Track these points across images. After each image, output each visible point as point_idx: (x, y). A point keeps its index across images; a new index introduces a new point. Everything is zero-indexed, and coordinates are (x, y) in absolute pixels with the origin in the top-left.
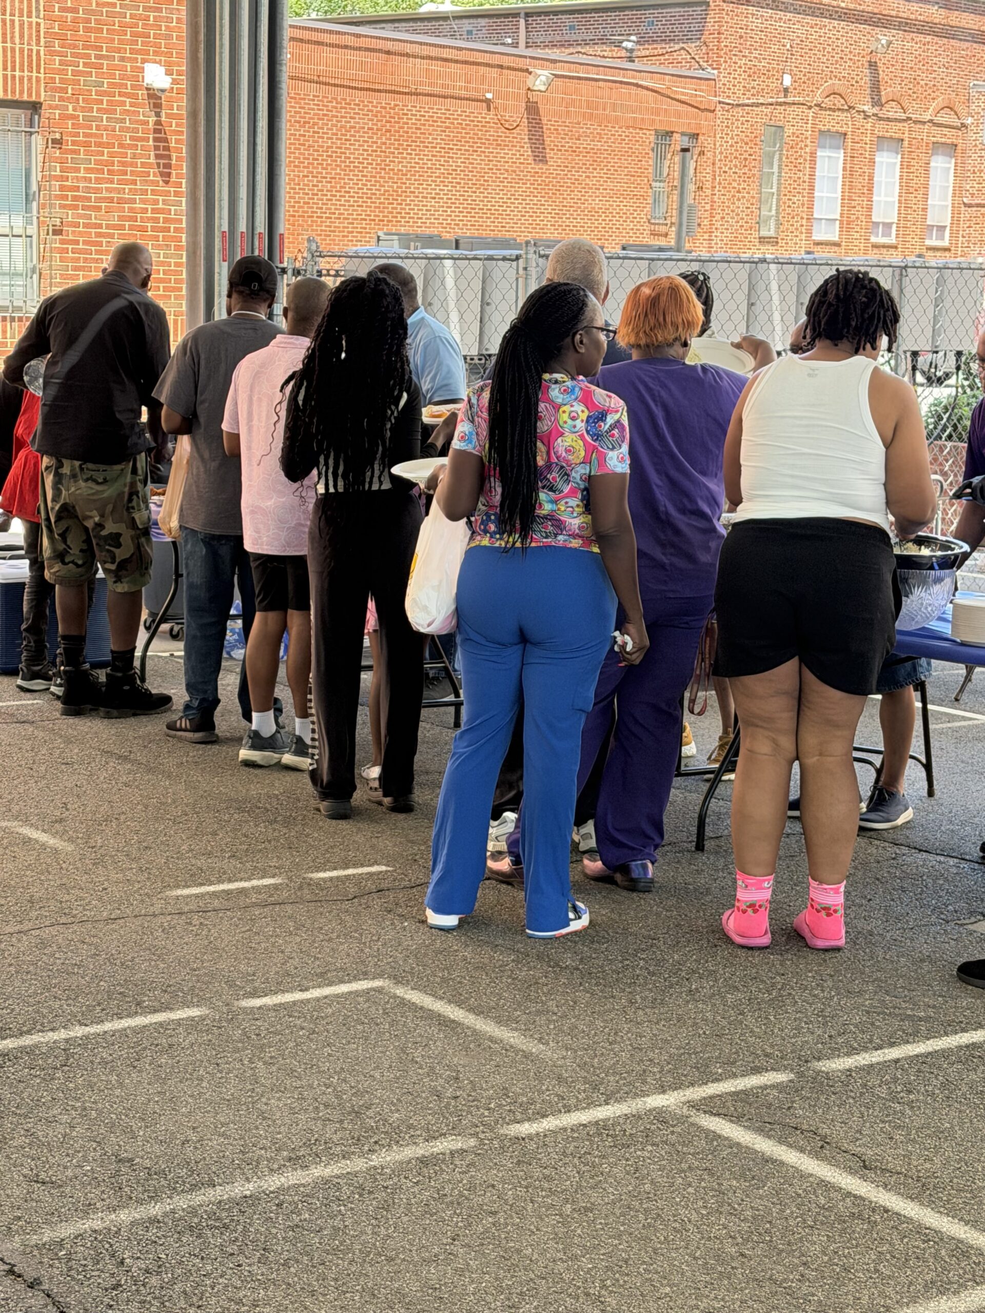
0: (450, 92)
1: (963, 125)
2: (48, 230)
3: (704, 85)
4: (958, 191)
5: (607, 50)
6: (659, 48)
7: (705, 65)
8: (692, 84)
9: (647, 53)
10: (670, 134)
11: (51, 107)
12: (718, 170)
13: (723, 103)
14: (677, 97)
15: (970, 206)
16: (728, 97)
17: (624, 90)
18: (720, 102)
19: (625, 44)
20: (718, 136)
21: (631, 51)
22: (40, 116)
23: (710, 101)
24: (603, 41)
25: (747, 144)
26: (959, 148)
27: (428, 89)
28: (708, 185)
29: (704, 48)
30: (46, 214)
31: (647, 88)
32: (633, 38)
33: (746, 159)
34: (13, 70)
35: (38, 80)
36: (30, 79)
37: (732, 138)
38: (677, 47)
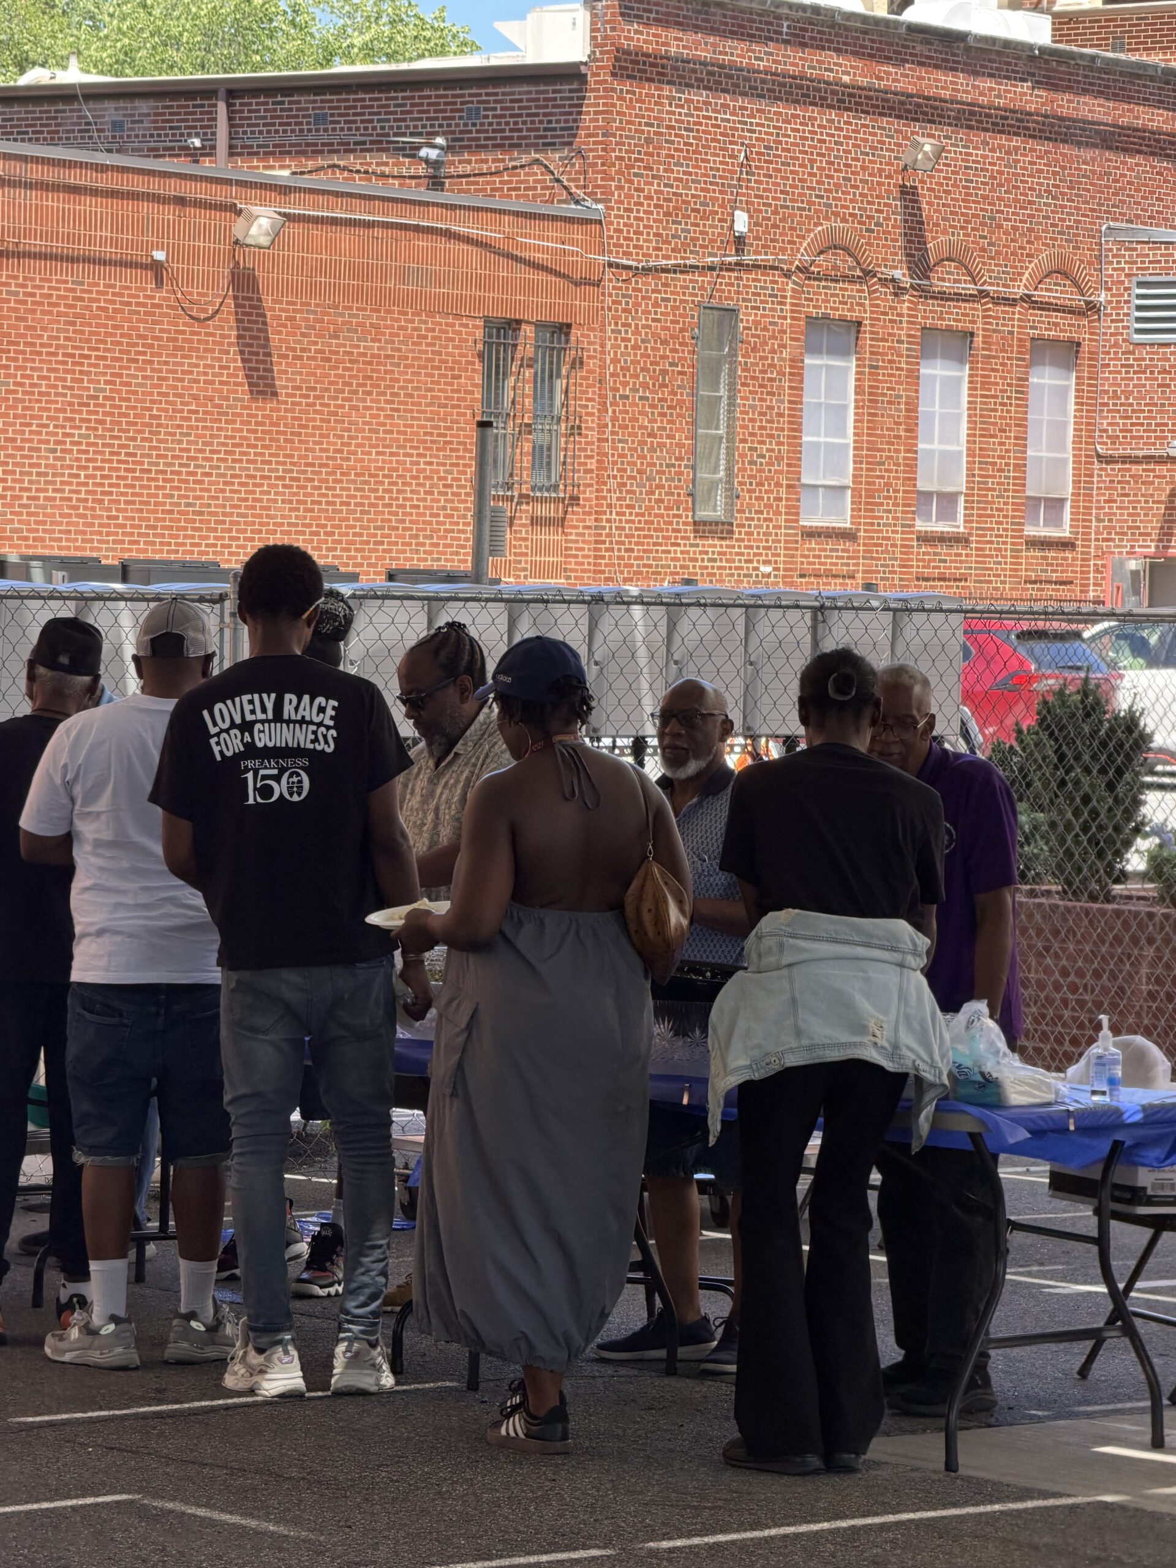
0: (82, 248)
1: (1092, 307)
3: (578, 233)
4: (1086, 431)
5: (389, 164)
6: (490, 160)
7: (580, 193)
8: (554, 231)
9: (468, 169)
10: (513, 325)
12: (610, 394)
13: (618, 266)
14: (526, 255)
15: (1110, 460)
16: (627, 254)
17: (422, 243)
18: (610, 265)
19: (424, 152)
20: (609, 329)
21: (436, 164)
23: (591, 264)
24: (381, 145)
25: (665, 342)
26: (1085, 348)
27: (37, 244)
28: (591, 422)
29: (577, 162)
31: (468, 240)
32: (440, 141)
33: (664, 372)
37: (637, 332)
38: (525, 159)
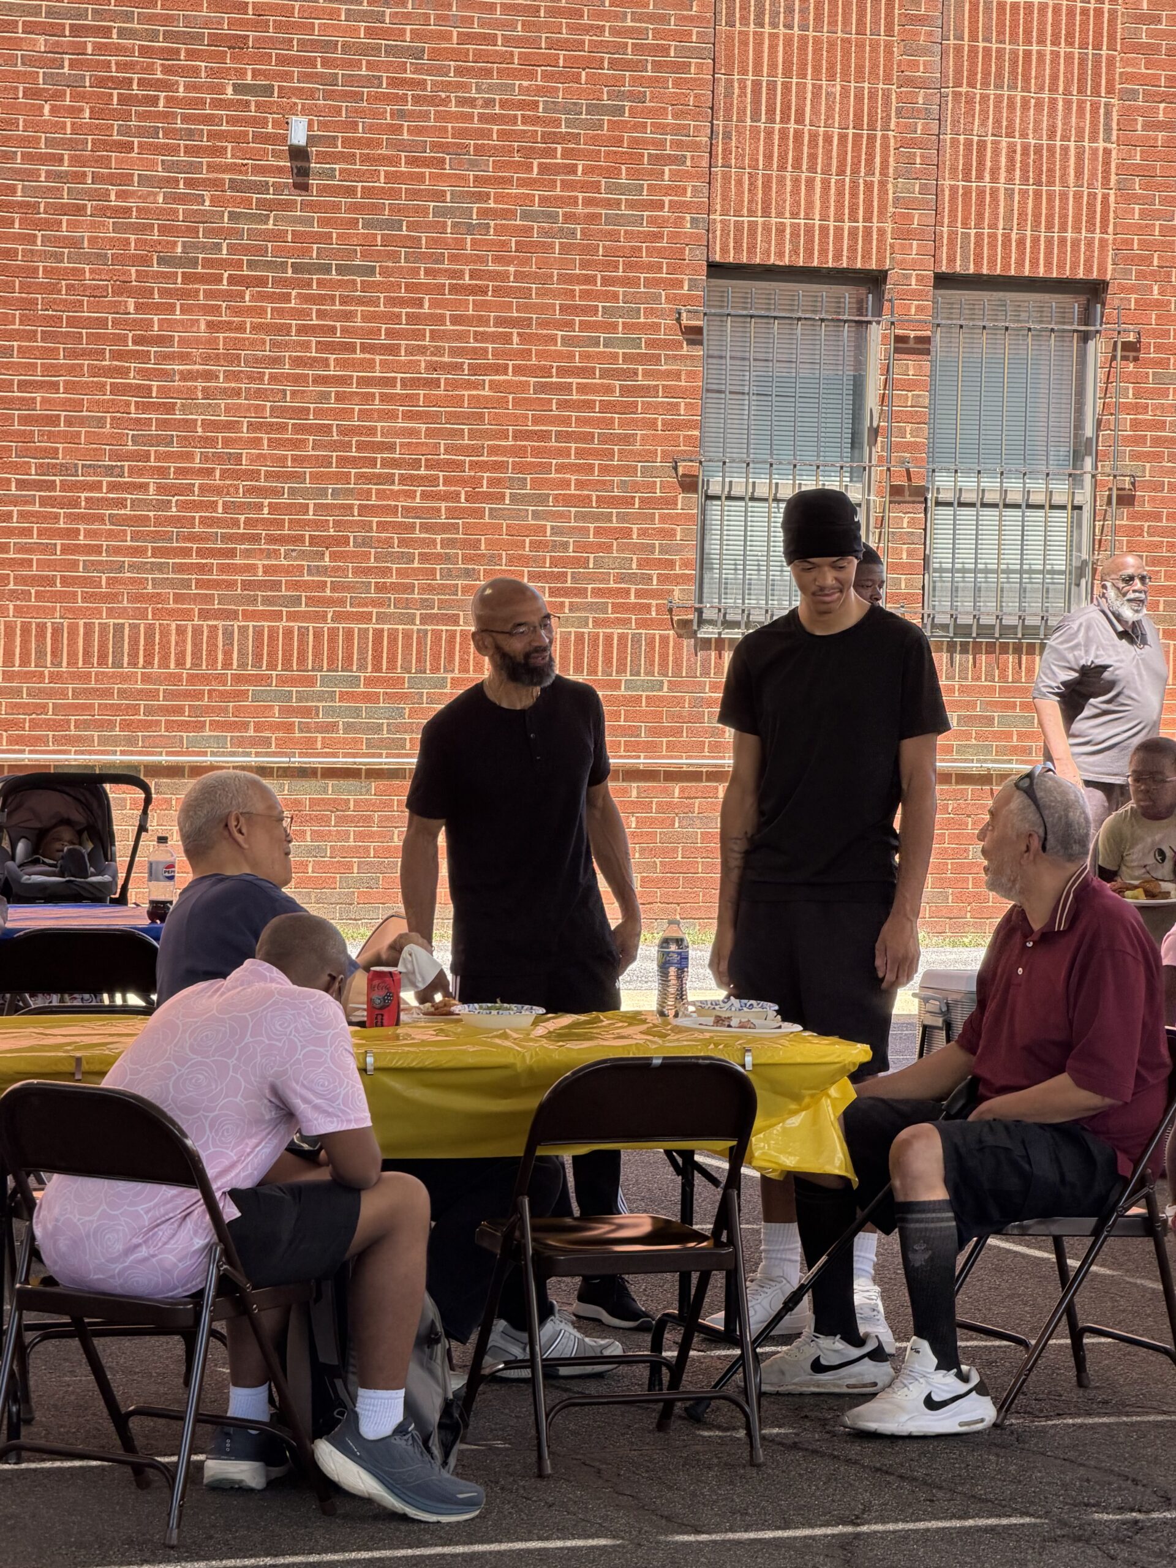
2: (1110, 497)
11: (1123, 289)
22: (1103, 305)
30: (1108, 470)
34: (1063, 228)
35: (1103, 243)
36: (1090, 244)
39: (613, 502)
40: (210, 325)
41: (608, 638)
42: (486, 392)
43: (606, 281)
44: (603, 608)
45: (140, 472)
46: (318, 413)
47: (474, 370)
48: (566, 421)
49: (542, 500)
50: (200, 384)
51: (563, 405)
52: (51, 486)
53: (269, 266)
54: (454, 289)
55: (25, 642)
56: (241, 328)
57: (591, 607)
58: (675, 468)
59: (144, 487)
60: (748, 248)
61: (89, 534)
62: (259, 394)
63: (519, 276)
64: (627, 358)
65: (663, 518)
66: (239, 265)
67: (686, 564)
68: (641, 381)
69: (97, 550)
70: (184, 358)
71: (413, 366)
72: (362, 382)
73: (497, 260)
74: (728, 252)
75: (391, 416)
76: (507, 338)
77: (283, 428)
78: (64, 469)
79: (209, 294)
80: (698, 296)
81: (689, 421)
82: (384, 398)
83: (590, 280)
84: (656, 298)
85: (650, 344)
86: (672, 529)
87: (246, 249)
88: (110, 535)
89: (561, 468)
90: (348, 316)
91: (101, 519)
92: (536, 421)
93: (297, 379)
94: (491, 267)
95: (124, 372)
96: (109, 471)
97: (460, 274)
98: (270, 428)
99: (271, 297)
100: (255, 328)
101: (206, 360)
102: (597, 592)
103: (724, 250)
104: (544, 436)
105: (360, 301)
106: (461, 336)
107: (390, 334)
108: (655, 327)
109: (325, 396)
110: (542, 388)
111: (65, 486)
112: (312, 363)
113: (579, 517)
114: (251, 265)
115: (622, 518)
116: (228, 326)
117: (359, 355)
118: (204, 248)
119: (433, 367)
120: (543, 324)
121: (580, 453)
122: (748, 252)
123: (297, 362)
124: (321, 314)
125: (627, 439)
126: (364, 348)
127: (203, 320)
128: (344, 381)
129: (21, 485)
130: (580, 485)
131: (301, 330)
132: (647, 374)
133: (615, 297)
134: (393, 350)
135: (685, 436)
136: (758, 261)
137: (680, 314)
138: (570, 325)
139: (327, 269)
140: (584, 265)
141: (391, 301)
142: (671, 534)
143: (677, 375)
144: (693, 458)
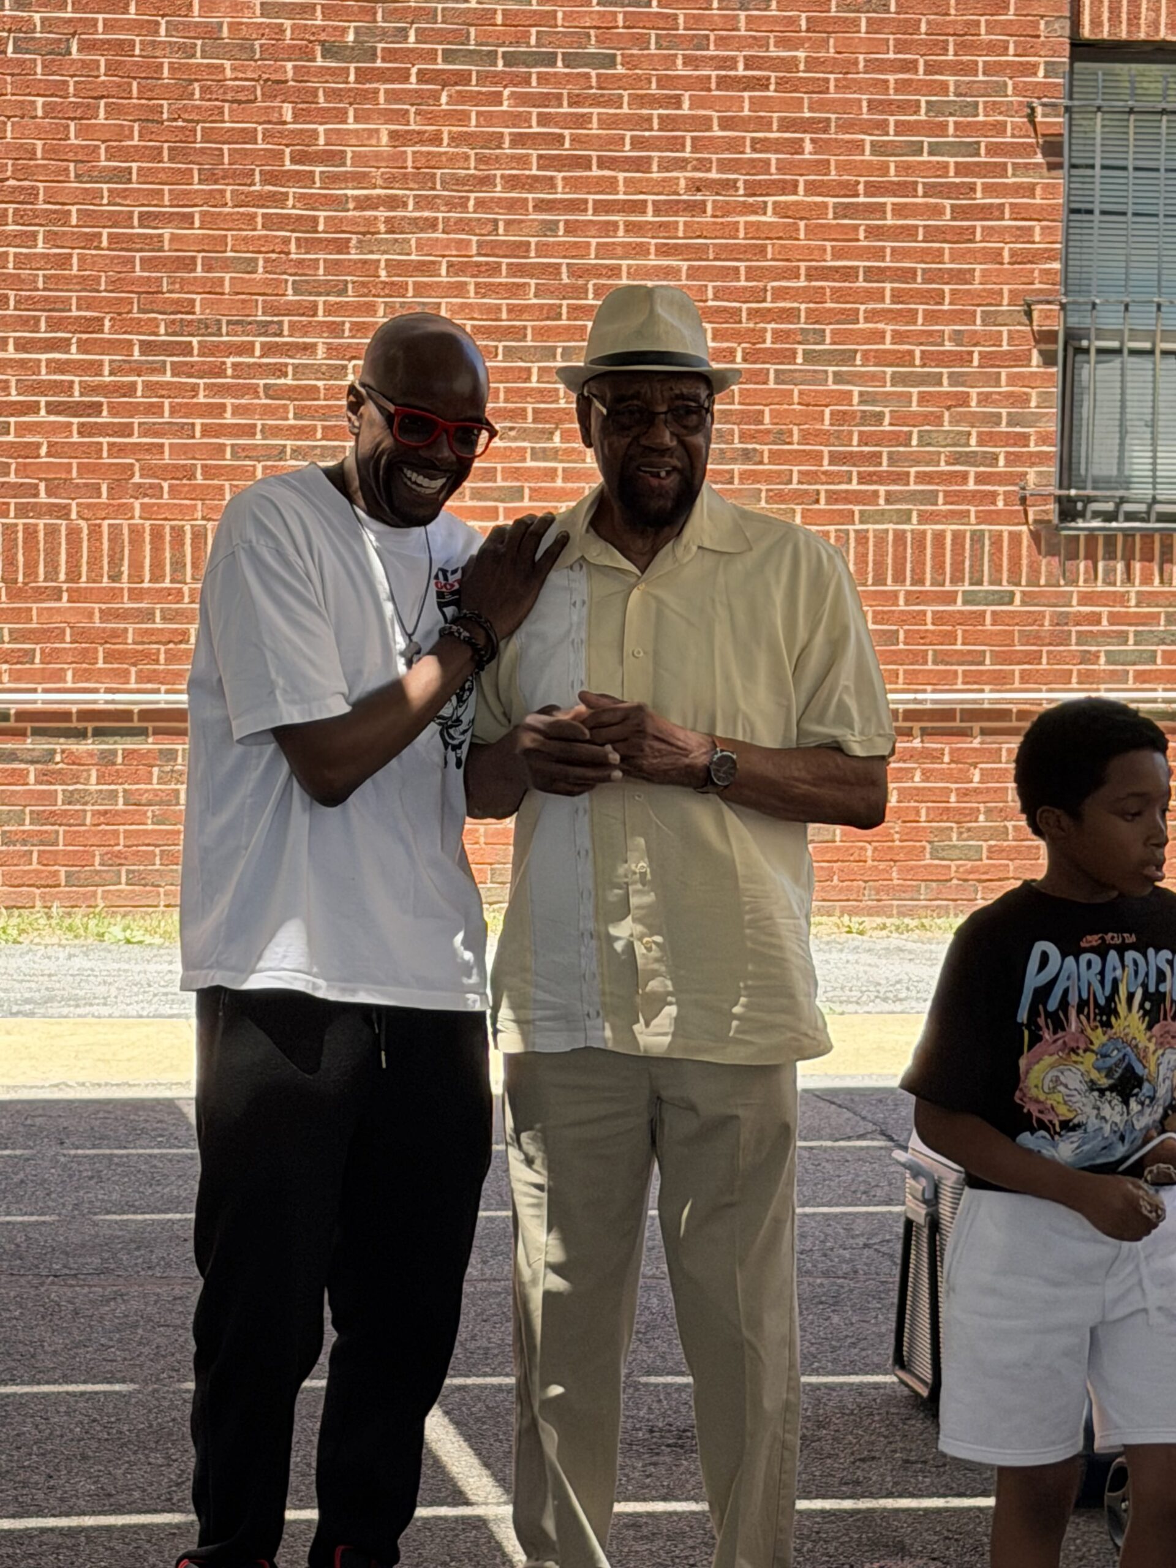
39: (942, 359)
40: (393, 135)
41: (939, 537)
42: (769, 218)
43: (930, 68)
44: (932, 497)
45: (304, 329)
46: (543, 250)
47: (752, 189)
48: (879, 254)
49: (848, 357)
50: (382, 213)
51: (873, 232)
52: (187, 350)
53: (470, 56)
54: (722, 82)
55: (157, 550)
56: (436, 139)
57: (913, 497)
58: (1029, 314)
59: (308, 349)
60: (1129, 19)
61: (237, 411)
62: (463, 226)
63: (812, 64)
64: (961, 169)
65: (1012, 379)
66: (431, 56)
67: (1043, 439)
68: (980, 199)
69: (250, 430)
70: (360, 180)
71: (668, 185)
72: (601, 207)
73: (781, 43)
74: (1101, 24)
75: (641, 251)
76: (796, 147)
77: (495, 269)
78: (203, 328)
79: (392, 96)
80: (1058, 85)
81: (1046, 250)
82: (630, 228)
83: (909, 66)
84: (1001, 89)
85: (992, 150)
86: (1025, 394)
87: (440, 36)
88: (268, 411)
89: (871, 316)
90: (582, 121)
91: (254, 391)
92: (837, 254)
93: (512, 205)
94: (774, 52)
95: (279, 200)
96: (264, 328)
97: (731, 63)
98: (478, 269)
99: (475, 99)
100: (455, 139)
101: (390, 181)
102: (922, 478)
103: (1096, 23)
104: (849, 274)
105: (596, 102)
106: (735, 145)
107: (637, 143)
108: (999, 128)
109: (552, 227)
110: (843, 211)
111: (205, 350)
112: (533, 183)
113: (896, 379)
114: (448, 55)
115: (954, 379)
116: (419, 138)
117: (596, 172)
118: (384, 34)
119: (697, 186)
120: (843, 127)
121: (897, 297)
122: (1129, 25)
123: (512, 183)
124: (543, 120)
125: (963, 276)
126: (602, 163)
127: (384, 129)
128: (577, 206)
129: (147, 348)
130: (898, 337)
131: (518, 140)
132: (988, 189)
133: (944, 88)
134: (642, 165)
135: (1041, 270)
136: (1142, 36)
137: (1033, 109)
138: (882, 126)
139: (550, 59)
140: (900, 47)
141: (640, 101)
142: (1025, 400)
143: (1030, 190)
144: (1051, 298)
